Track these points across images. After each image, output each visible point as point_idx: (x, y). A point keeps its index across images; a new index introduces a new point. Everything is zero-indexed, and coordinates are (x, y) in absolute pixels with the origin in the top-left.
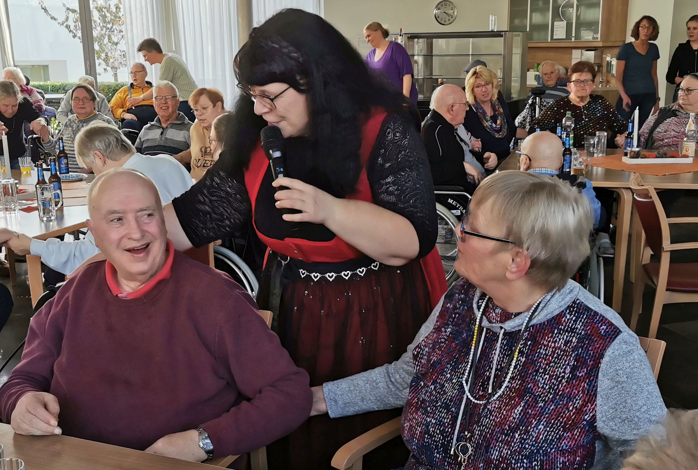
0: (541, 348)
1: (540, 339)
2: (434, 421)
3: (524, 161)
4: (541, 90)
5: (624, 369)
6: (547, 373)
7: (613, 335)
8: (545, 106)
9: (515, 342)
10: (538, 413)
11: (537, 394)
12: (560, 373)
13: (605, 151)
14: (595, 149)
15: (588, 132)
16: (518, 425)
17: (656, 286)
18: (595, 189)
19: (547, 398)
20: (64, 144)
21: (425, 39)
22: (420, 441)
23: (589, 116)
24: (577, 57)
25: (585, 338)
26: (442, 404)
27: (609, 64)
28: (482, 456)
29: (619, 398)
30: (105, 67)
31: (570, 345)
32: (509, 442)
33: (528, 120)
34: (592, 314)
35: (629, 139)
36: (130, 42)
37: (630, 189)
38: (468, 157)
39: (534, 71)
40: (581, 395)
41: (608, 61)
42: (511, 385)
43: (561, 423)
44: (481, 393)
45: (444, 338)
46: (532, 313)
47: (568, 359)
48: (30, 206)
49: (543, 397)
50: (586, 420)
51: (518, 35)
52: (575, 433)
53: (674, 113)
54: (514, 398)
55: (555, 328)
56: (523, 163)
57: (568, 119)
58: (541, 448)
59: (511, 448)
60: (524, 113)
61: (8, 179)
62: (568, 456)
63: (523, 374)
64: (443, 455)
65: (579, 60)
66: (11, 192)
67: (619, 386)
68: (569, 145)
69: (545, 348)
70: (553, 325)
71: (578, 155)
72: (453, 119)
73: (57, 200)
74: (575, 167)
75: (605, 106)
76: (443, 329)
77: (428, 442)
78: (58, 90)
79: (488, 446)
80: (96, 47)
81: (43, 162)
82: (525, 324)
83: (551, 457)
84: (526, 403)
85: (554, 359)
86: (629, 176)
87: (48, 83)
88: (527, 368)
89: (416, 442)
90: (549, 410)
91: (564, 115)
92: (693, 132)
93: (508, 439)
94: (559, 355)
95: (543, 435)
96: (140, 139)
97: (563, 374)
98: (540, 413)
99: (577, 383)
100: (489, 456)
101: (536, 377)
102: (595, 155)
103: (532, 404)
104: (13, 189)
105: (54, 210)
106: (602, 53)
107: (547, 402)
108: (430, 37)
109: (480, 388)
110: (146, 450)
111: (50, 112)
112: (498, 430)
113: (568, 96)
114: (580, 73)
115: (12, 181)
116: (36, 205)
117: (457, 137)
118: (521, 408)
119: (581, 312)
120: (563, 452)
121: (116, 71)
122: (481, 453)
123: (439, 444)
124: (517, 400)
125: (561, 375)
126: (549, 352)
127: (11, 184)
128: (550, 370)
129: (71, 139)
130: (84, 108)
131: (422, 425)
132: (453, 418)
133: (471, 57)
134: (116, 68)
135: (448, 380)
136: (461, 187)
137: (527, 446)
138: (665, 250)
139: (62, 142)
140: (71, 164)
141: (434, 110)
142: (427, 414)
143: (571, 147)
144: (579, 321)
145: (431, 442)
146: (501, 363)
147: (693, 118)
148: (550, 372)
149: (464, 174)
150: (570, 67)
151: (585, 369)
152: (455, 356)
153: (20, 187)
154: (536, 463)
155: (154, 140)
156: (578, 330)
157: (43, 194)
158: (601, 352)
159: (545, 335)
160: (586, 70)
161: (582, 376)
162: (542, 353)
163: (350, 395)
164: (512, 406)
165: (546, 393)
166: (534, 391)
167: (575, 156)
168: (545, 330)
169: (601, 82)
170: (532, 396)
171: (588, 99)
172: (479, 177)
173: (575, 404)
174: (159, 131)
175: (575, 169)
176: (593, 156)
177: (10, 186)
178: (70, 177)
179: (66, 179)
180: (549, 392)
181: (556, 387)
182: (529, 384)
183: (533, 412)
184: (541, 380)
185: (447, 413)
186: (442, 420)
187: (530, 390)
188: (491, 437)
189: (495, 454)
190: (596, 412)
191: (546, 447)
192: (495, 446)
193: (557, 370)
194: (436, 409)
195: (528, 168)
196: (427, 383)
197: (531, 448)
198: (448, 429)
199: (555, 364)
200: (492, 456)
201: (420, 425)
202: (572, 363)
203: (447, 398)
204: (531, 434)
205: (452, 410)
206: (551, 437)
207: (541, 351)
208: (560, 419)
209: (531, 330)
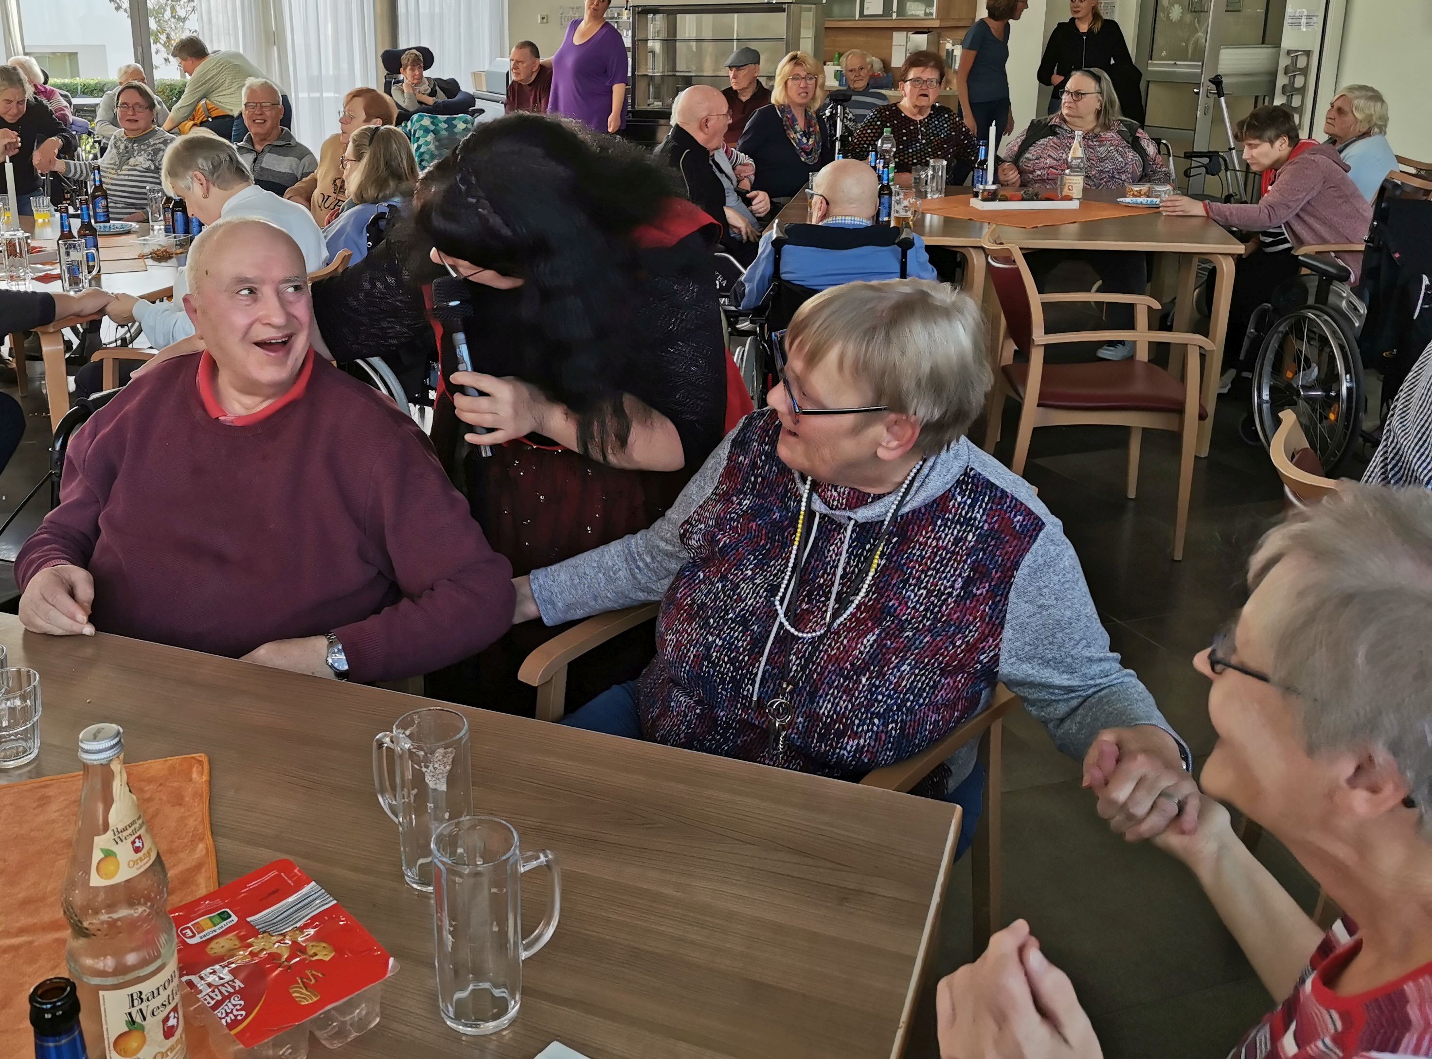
0: (914, 547)
1: (913, 534)
2: (719, 642)
3: (818, 205)
4: (844, 95)
5: (1052, 585)
6: (923, 585)
7: (1033, 530)
9: (872, 537)
10: (902, 646)
11: (904, 618)
12: (946, 588)
13: (943, 190)
14: (928, 187)
16: (867, 663)
17: (1022, 399)
18: (929, 249)
19: (921, 625)
21: (665, 15)
22: (694, 667)
24: (900, 42)
25: (989, 536)
27: (950, 54)
28: (803, 706)
30: (165, 56)
31: (964, 545)
32: (851, 690)
34: (998, 494)
35: (981, 171)
37: (982, 248)
40: (978, 624)
41: (948, 50)
43: (939, 664)
45: (737, 513)
46: (903, 495)
47: (960, 566)
48: (49, 272)
49: (915, 623)
50: (981, 662)
51: (810, 10)
52: (958, 679)
53: (1052, 131)
54: (865, 621)
55: (938, 518)
56: (817, 207)
58: (904, 701)
61: (13, 231)
62: (943, 712)
63: (881, 585)
66: (18, 251)
68: (888, 180)
69: (921, 547)
70: (934, 513)
71: (902, 196)
72: (708, 141)
73: (91, 264)
74: (897, 215)
75: (952, 124)
76: (735, 498)
78: (91, 91)
79: (813, 692)
80: (153, 25)
81: (69, 205)
82: (891, 512)
83: (918, 716)
84: (884, 630)
85: (934, 564)
86: (981, 228)
87: (77, 80)
88: (889, 575)
89: (688, 668)
90: (921, 643)
92: (1079, 161)
93: (848, 685)
94: (945, 558)
95: (908, 680)
97: (950, 590)
98: (905, 647)
99: (972, 605)
100: (815, 709)
101: (904, 592)
102: (929, 195)
103: (894, 633)
104: (23, 245)
105: (86, 279)
106: (939, 37)
107: (920, 630)
108: (672, 12)
111: (80, 127)
112: (833, 668)
114: (921, 69)
115: (20, 234)
116: (57, 271)
117: (714, 167)
118: (875, 637)
119: (981, 492)
120: (937, 707)
122: (800, 701)
123: (726, 677)
124: (870, 625)
125: (946, 592)
126: (926, 554)
128: (928, 582)
129: (116, 167)
130: (136, 120)
131: (698, 645)
132: (753, 641)
133: (735, 43)
135: (748, 578)
136: (721, 246)
137: (880, 697)
138: (1036, 343)
139: (99, 173)
140: (112, 207)
141: (677, 125)
142: (707, 629)
143: (890, 183)
144: (977, 507)
147: (1080, 139)
148: (929, 585)
151: (987, 585)
152: (764, 546)
153: (33, 243)
154: (894, 725)
156: (977, 522)
157: (68, 254)
158: (1016, 560)
159: (921, 528)
160: (930, 63)
161: (981, 594)
162: (916, 554)
163: (573, 592)
164: (859, 633)
165: (920, 618)
166: (898, 612)
167: (898, 198)
168: (921, 521)
170: (896, 621)
171: (929, 111)
172: (749, 231)
173: (967, 637)
174: (251, 157)
175: (897, 218)
176: (926, 197)
177: (17, 241)
178: (110, 227)
179: (105, 231)
180: (925, 615)
181: (936, 609)
182: (890, 600)
183: (894, 644)
184: (912, 597)
185: (744, 633)
186: (734, 642)
187: (892, 610)
188: (820, 679)
189: (826, 707)
190: (999, 650)
191: (912, 702)
192: (827, 695)
193: (940, 583)
194: (726, 622)
195: (824, 216)
196: (709, 576)
197: (886, 701)
198: (744, 657)
199: (937, 573)
200: (821, 709)
201: (696, 644)
202: (966, 574)
203: (746, 608)
204: (888, 678)
205: (753, 629)
206: (920, 684)
207: (914, 552)
208: (938, 658)
209: (899, 520)
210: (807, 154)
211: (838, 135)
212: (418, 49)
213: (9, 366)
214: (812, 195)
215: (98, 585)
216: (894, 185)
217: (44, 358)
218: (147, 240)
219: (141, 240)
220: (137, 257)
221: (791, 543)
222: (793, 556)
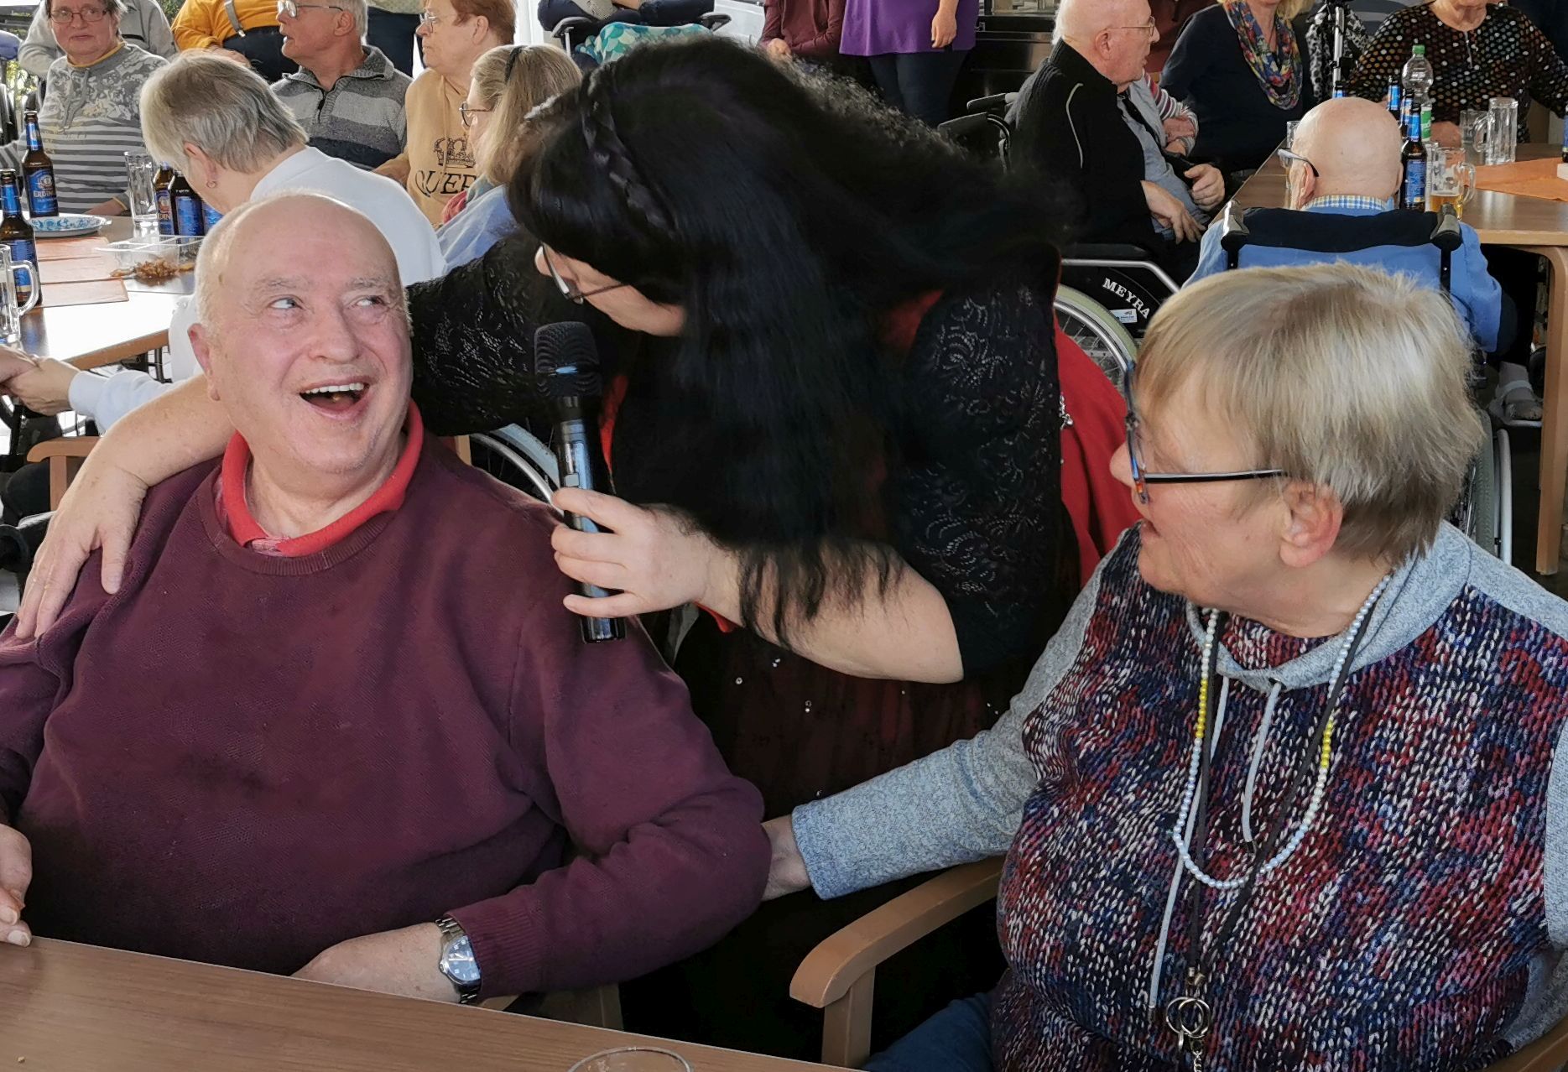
0: (1384, 726)
1: (1382, 703)
2: (1088, 920)
3: (1300, 177)
6: (1405, 792)
9: (1315, 713)
10: (1382, 900)
11: (1379, 850)
12: (1443, 793)
13: (1513, 151)
14: (1487, 145)
15: (1478, 100)
16: (1328, 933)
18: (1487, 249)
19: (1409, 860)
20: (43, 136)
22: (1054, 968)
23: (1484, 59)
25: (1503, 694)
26: (1113, 874)
28: (1230, 1017)
31: (1464, 714)
32: (1303, 981)
34: (1516, 625)
38: (1155, 167)
40: (1502, 848)
43: (1445, 925)
44: (1220, 847)
45: (1109, 693)
46: (1356, 637)
47: (1463, 752)
49: (1399, 857)
50: (1514, 915)
52: (1482, 951)
54: (1317, 863)
55: (1420, 671)
56: (1298, 181)
57: (1416, 65)
58: (1391, 994)
59: (1309, 998)
62: (1460, 1007)
63: (1338, 798)
64: (1119, 1007)
68: (1420, 132)
69: (1396, 725)
70: (1412, 663)
71: (1442, 161)
72: (1115, 69)
73: (24, 289)
74: (1435, 193)
75: (1524, 37)
76: (1107, 668)
77: (1077, 972)
79: (1243, 991)
82: (1338, 667)
83: (1417, 1017)
84: (1349, 875)
85: (1420, 754)
88: (1349, 780)
89: (1044, 971)
90: (1412, 891)
93: (1298, 974)
94: (1435, 743)
95: (1396, 959)
97: (1450, 795)
98: (1387, 900)
99: (1489, 817)
100: (1249, 1019)
101: (1376, 806)
102: (1489, 160)
103: (1367, 878)
105: (14, 316)
107: (1407, 869)
109: (1217, 832)
112: (1273, 948)
118: (1336, 889)
119: (1487, 624)
120: (1448, 1002)
122: (1224, 1008)
123: (1105, 981)
124: (1325, 868)
125: (1444, 798)
126: (1406, 736)
128: (1413, 785)
129: (59, 121)
130: (89, 37)
131: (1056, 929)
132: (1141, 913)
135: (1130, 808)
136: (1137, 249)
139: (37, 128)
141: (1062, 43)
142: (1069, 900)
143: (1423, 140)
144: (1482, 648)
145: (1085, 975)
146: (1279, 770)
148: (1416, 790)
151: (1510, 778)
152: (1151, 747)
154: (1377, 1035)
156: (1483, 673)
158: (1551, 731)
159: (1393, 692)
161: (1502, 797)
162: (1389, 738)
164: (1310, 884)
165: (1407, 847)
166: (1370, 841)
167: (1436, 164)
168: (1392, 680)
170: (1367, 858)
171: (1483, 16)
172: (1185, 222)
173: (1485, 872)
175: (1437, 200)
176: (1484, 162)
178: (59, 223)
179: (50, 231)
180: (1414, 843)
181: (1432, 831)
182: (1355, 823)
183: (1369, 898)
184: (1390, 813)
185: (1125, 899)
186: (1112, 916)
187: (1360, 840)
188: (1252, 969)
189: (1266, 1013)
190: (1542, 889)
191: (1404, 994)
192: (1266, 993)
193: (1433, 784)
194: (1096, 886)
195: (1311, 195)
196: (1068, 811)
197: (1362, 995)
198: (1130, 941)
199: (1426, 768)
200: (1257, 1017)
201: (1053, 927)
202: (1474, 764)
203: (1127, 857)
204: (1363, 956)
205: (1140, 893)
206: (1416, 963)
207: (1385, 735)
208: (1443, 915)
209: (1355, 681)
210: (1280, 91)
211: (1336, 58)
214: (1290, 159)
216: (1431, 142)
218: (127, 246)
219: (116, 247)
220: (109, 276)
221: (1193, 736)
222: (1195, 757)
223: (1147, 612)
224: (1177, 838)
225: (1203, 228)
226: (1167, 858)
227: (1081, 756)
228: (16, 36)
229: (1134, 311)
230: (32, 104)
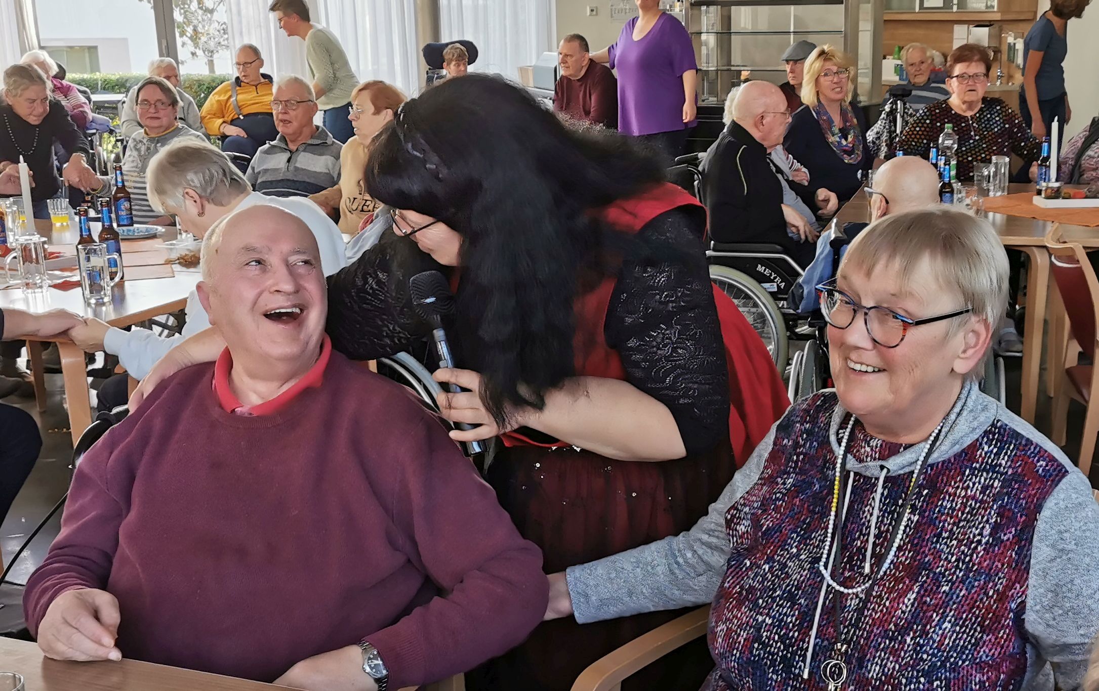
0: (944, 499)
1: (943, 484)
2: (769, 621)
3: (878, 204)
4: (904, 90)
6: (954, 537)
7: (1057, 475)
8: (911, 115)
9: (903, 492)
10: (941, 602)
11: (938, 570)
12: (974, 537)
13: (1006, 188)
14: (990, 184)
15: (979, 158)
16: (910, 622)
17: (1087, 402)
19: (954, 577)
20: (125, 178)
21: (719, 7)
23: (981, 132)
24: (961, 36)
25: (1013, 480)
26: (783, 594)
27: (1012, 48)
29: (1063, 575)
30: (192, 49)
31: (991, 491)
32: (897, 650)
33: (884, 138)
34: (1024, 442)
35: (1044, 168)
36: (234, 8)
37: (1046, 247)
38: (789, 195)
39: (894, 59)
40: (1006, 570)
41: (1009, 44)
42: (897, 559)
43: (976, 618)
44: (847, 574)
45: (781, 493)
47: (987, 513)
48: (68, 279)
49: (948, 575)
51: (868, 1)
52: (1000, 635)
54: (902, 579)
55: (967, 467)
56: (876, 206)
57: (948, 136)
58: (948, 658)
59: (900, 660)
60: (878, 126)
61: (29, 235)
62: (988, 672)
63: (916, 541)
64: (784, 675)
65: (964, 42)
66: (34, 256)
67: (1064, 557)
69: (951, 499)
70: (963, 462)
71: (963, 194)
72: (765, 138)
73: (114, 270)
75: (1006, 116)
76: (779, 479)
77: (759, 654)
78: (113, 87)
79: (861, 657)
80: (178, 16)
81: (89, 207)
82: (920, 462)
83: (961, 674)
84: (922, 586)
85: (965, 515)
86: (1044, 227)
87: (97, 76)
88: (922, 531)
90: (958, 597)
91: (942, 129)
93: (894, 646)
94: (973, 509)
95: (950, 638)
96: (253, 168)
97: (979, 538)
98: (943, 602)
99: (1000, 551)
100: (864, 673)
101: (938, 545)
102: (991, 194)
103: (932, 589)
104: (39, 251)
105: (108, 286)
106: (1001, 31)
107: (953, 584)
109: (845, 566)
110: (275, 682)
111: (100, 124)
112: (878, 632)
113: (948, 99)
114: (967, 64)
115: (36, 238)
116: (76, 278)
117: (771, 165)
118: (914, 595)
119: (1007, 441)
120: (980, 666)
121: (211, 56)
123: (777, 658)
124: (907, 582)
125: (975, 540)
126: (956, 505)
127: (34, 243)
128: (958, 533)
129: (137, 170)
130: (158, 118)
131: (748, 628)
132: (801, 616)
133: (792, 36)
134: (212, 52)
135: (793, 556)
136: (777, 246)
137: (925, 656)
139: (121, 174)
140: (136, 210)
141: (732, 121)
142: (757, 610)
143: (952, 181)
144: (1003, 454)
145: (764, 655)
146: (880, 526)
148: (960, 535)
149: (783, 223)
150: (952, 53)
151: (1014, 529)
152: (805, 520)
153: (50, 248)
154: (938, 683)
155: (276, 170)
156: (1002, 468)
157: (88, 260)
158: (1038, 503)
159: (950, 480)
160: (976, 58)
161: (1009, 539)
162: (946, 506)
163: (609, 586)
164: (899, 593)
165: (953, 570)
166: (933, 566)
167: (960, 196)
168: (950, 471)
169: (999, 77)
170: (931, 575)
171: (980, 105)
172: (807, 230)
173: (997, 585)
174: (285, 156)
176: (988, 195)
177: (33, 246)
178: (134, 231)
179: (129, 235)
180: (957, 566)
181: (968, 559)
182: (926, 556)
183: (933, 601)
184: (945, 549)
185: (791, 607)
186: (783, 618)
187: (928, 566)
188: (866, 644)
189: (875, 670)
190: (1026, 597)
191: (955, 658)
192: (874, 657)
193: (969, 532)
194: (774, 601)
196: (756, 561)
197: (931, 659)
198: (794, 632)
199: (967, 523)
200: (869, 673)
201: (746, 627)
202: (994, 520)
203: (792, 583)
204: (931, 636)
205: (801, 603)
206: (962, 642)
207: (944, 504)
208: (975, 612)
209: (929, 472)
210: (849, 153)
212: (462, 43)
213: (27, 380)
215: (123, 610)
217: (64, 370)
218: (174, 244)
219: (167, 245)
220: (163, 262)
221: (830, 510)
222: (831, 522)
223: (804, 445)
224: (822, 568)
225: (818, 234)
226: (815, 583)
227: (764, 529)
228: (108, 118)
229: (775, 284)
230: (118, 159)
